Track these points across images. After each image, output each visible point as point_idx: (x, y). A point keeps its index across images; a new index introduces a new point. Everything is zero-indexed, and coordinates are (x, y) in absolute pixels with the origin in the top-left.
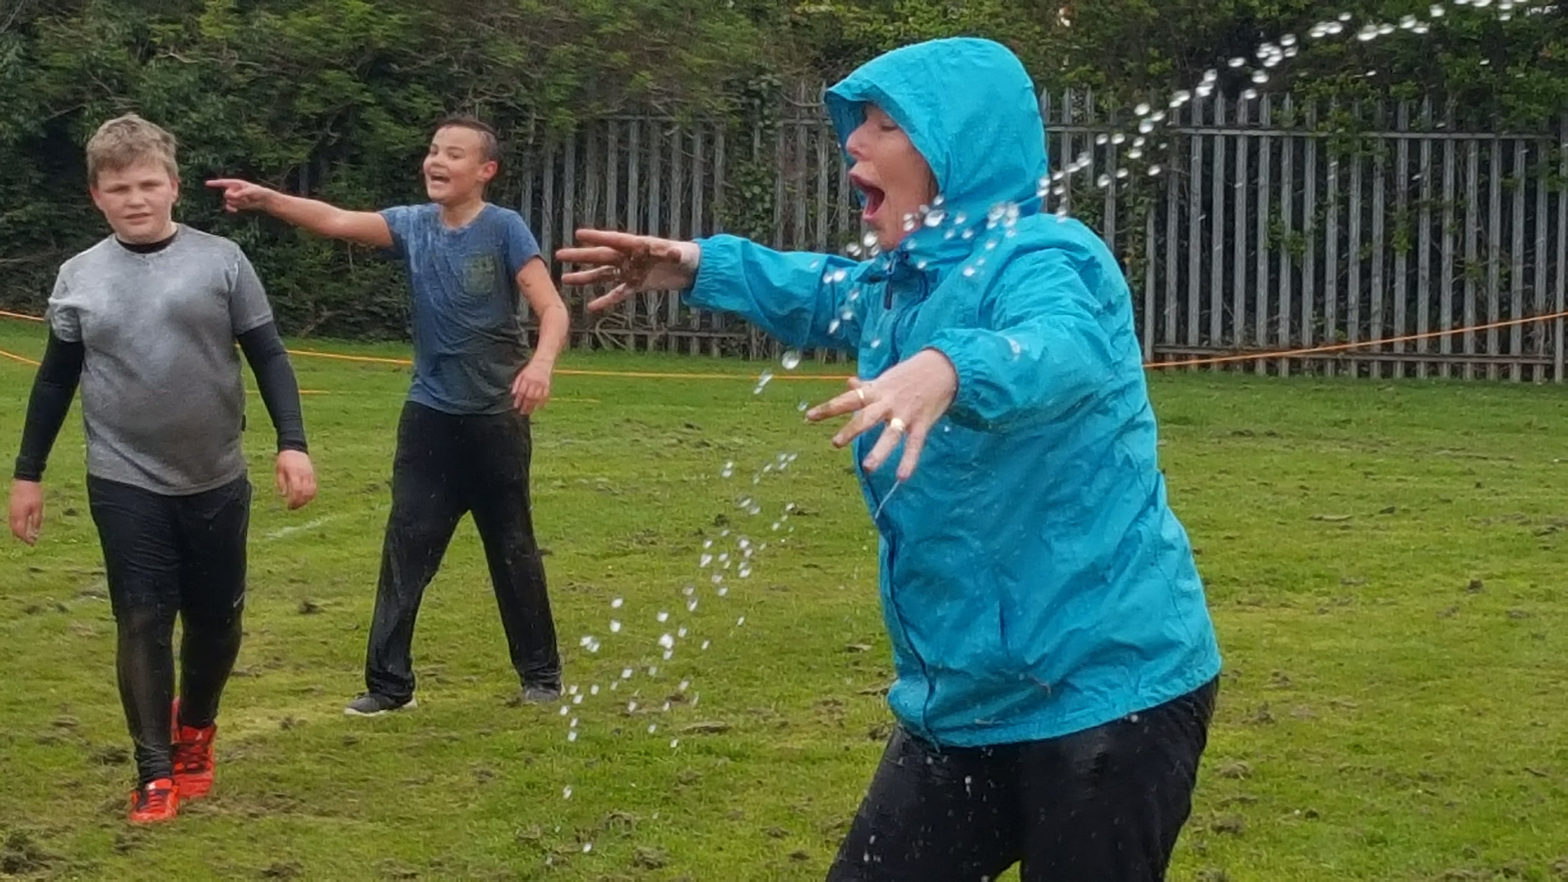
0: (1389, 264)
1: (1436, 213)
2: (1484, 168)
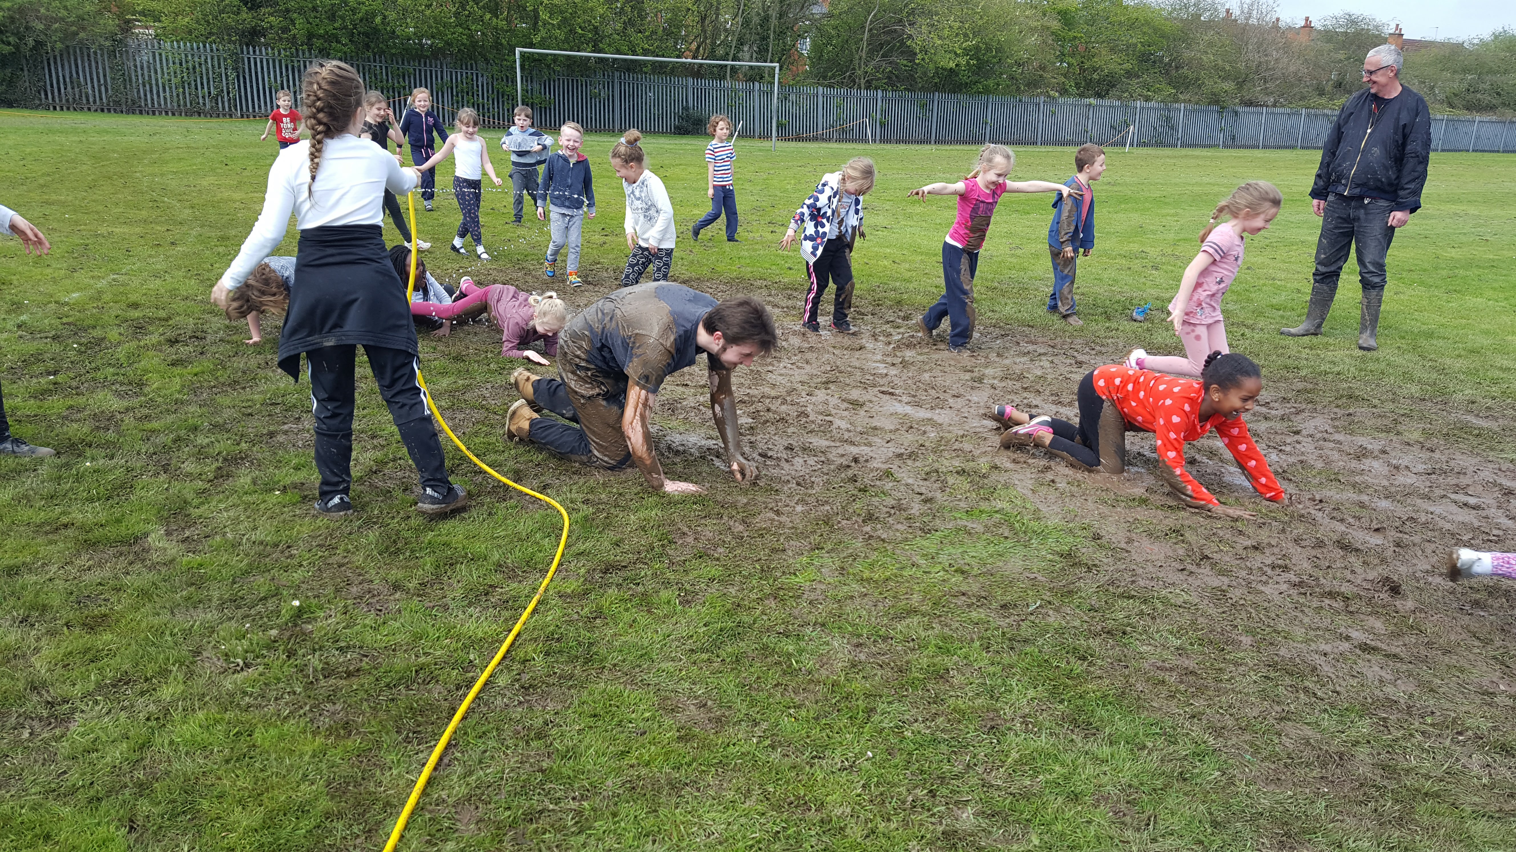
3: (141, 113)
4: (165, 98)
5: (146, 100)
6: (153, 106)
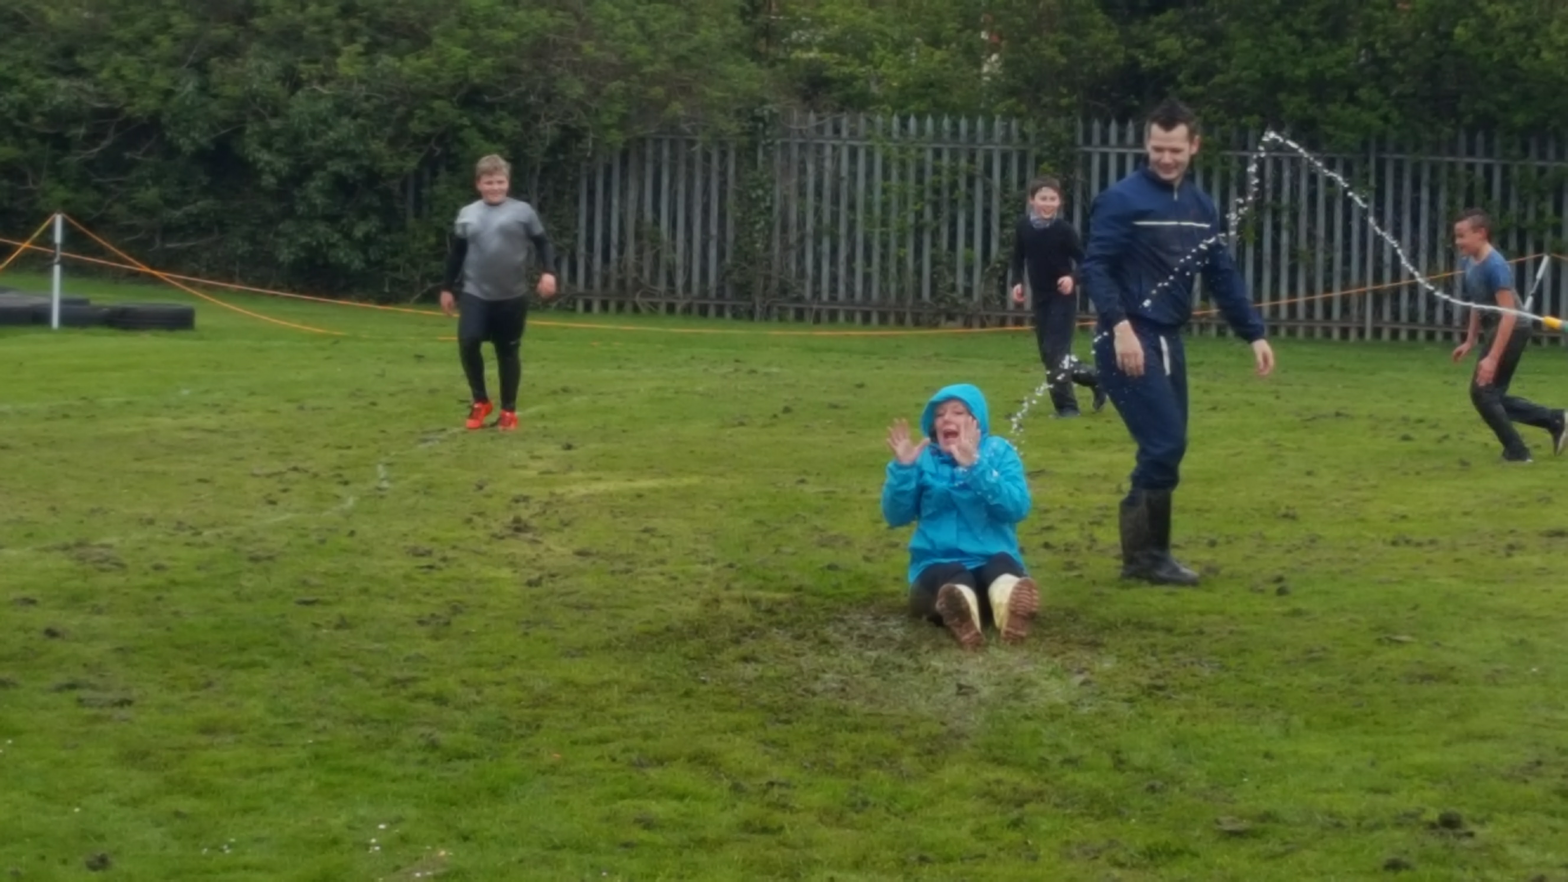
1: (1276, 213)
3: (800, 316)
4: (867, 278)
5: (817, 280)
6: (833, 298)
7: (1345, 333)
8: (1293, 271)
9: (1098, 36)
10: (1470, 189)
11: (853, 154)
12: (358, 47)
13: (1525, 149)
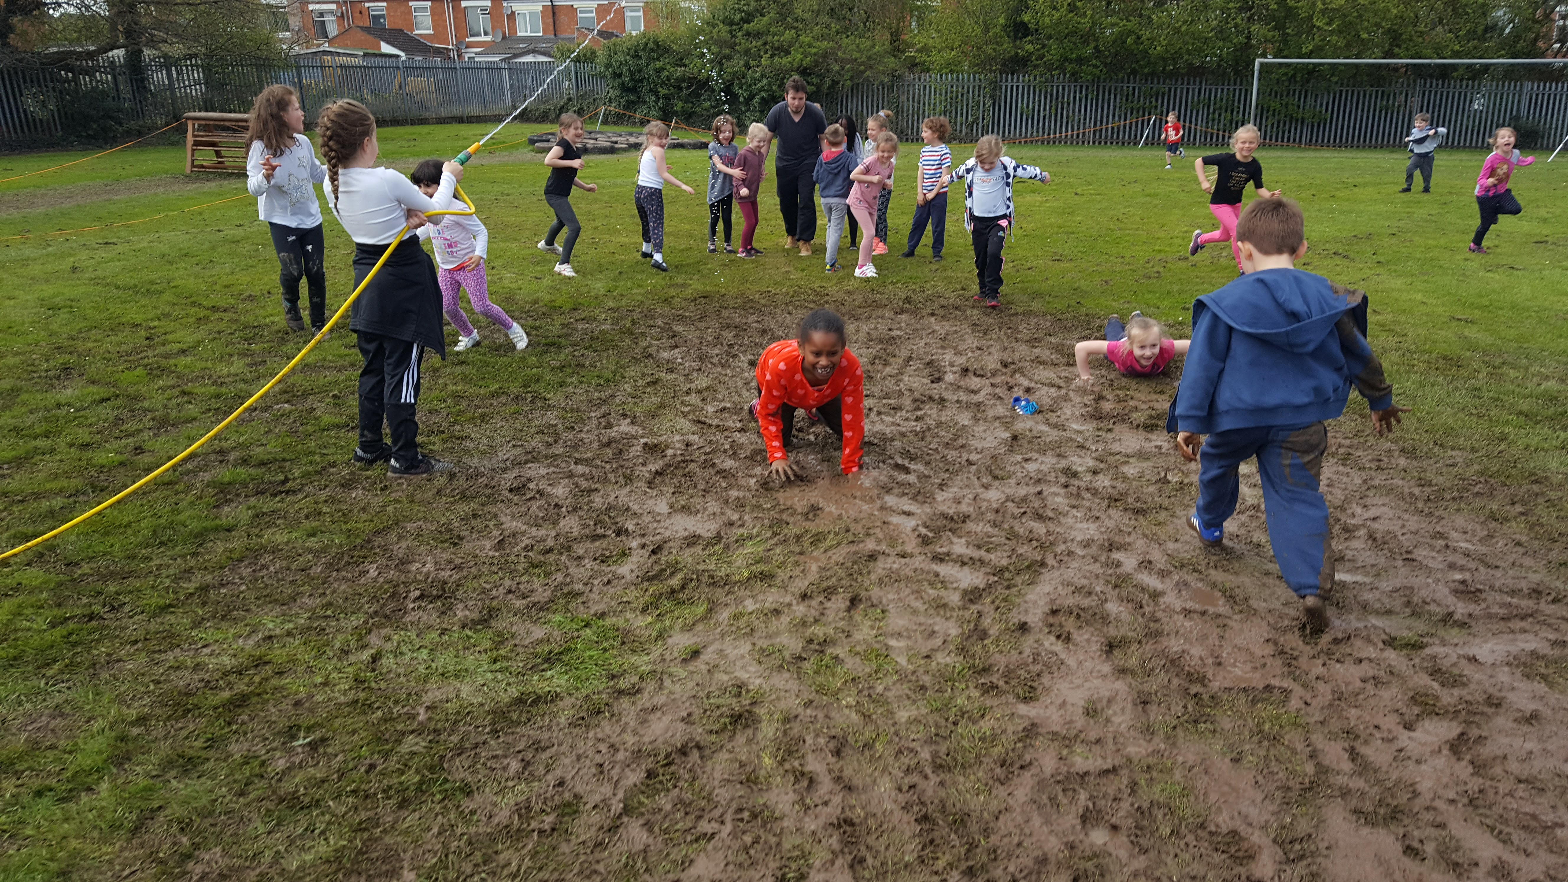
0: (1050, 116)
1: (1062, 104)
2: (1075, 92)
7: (1083, 143)
8: (1067, 123)
9: (1005, 46)
10: (1127, 96)
11: (925, 87)
12: (768, 55)
13: (1146, 80)
